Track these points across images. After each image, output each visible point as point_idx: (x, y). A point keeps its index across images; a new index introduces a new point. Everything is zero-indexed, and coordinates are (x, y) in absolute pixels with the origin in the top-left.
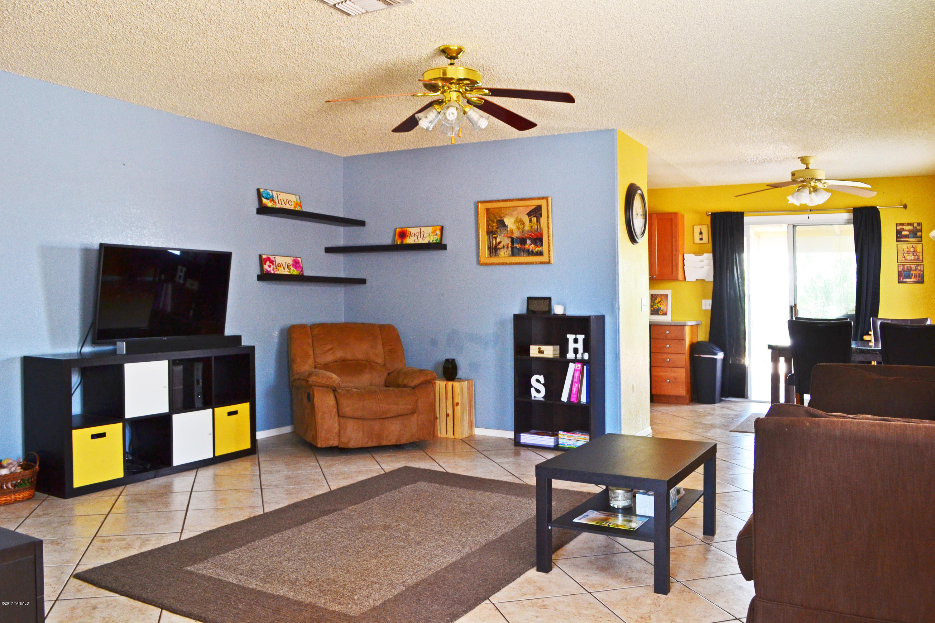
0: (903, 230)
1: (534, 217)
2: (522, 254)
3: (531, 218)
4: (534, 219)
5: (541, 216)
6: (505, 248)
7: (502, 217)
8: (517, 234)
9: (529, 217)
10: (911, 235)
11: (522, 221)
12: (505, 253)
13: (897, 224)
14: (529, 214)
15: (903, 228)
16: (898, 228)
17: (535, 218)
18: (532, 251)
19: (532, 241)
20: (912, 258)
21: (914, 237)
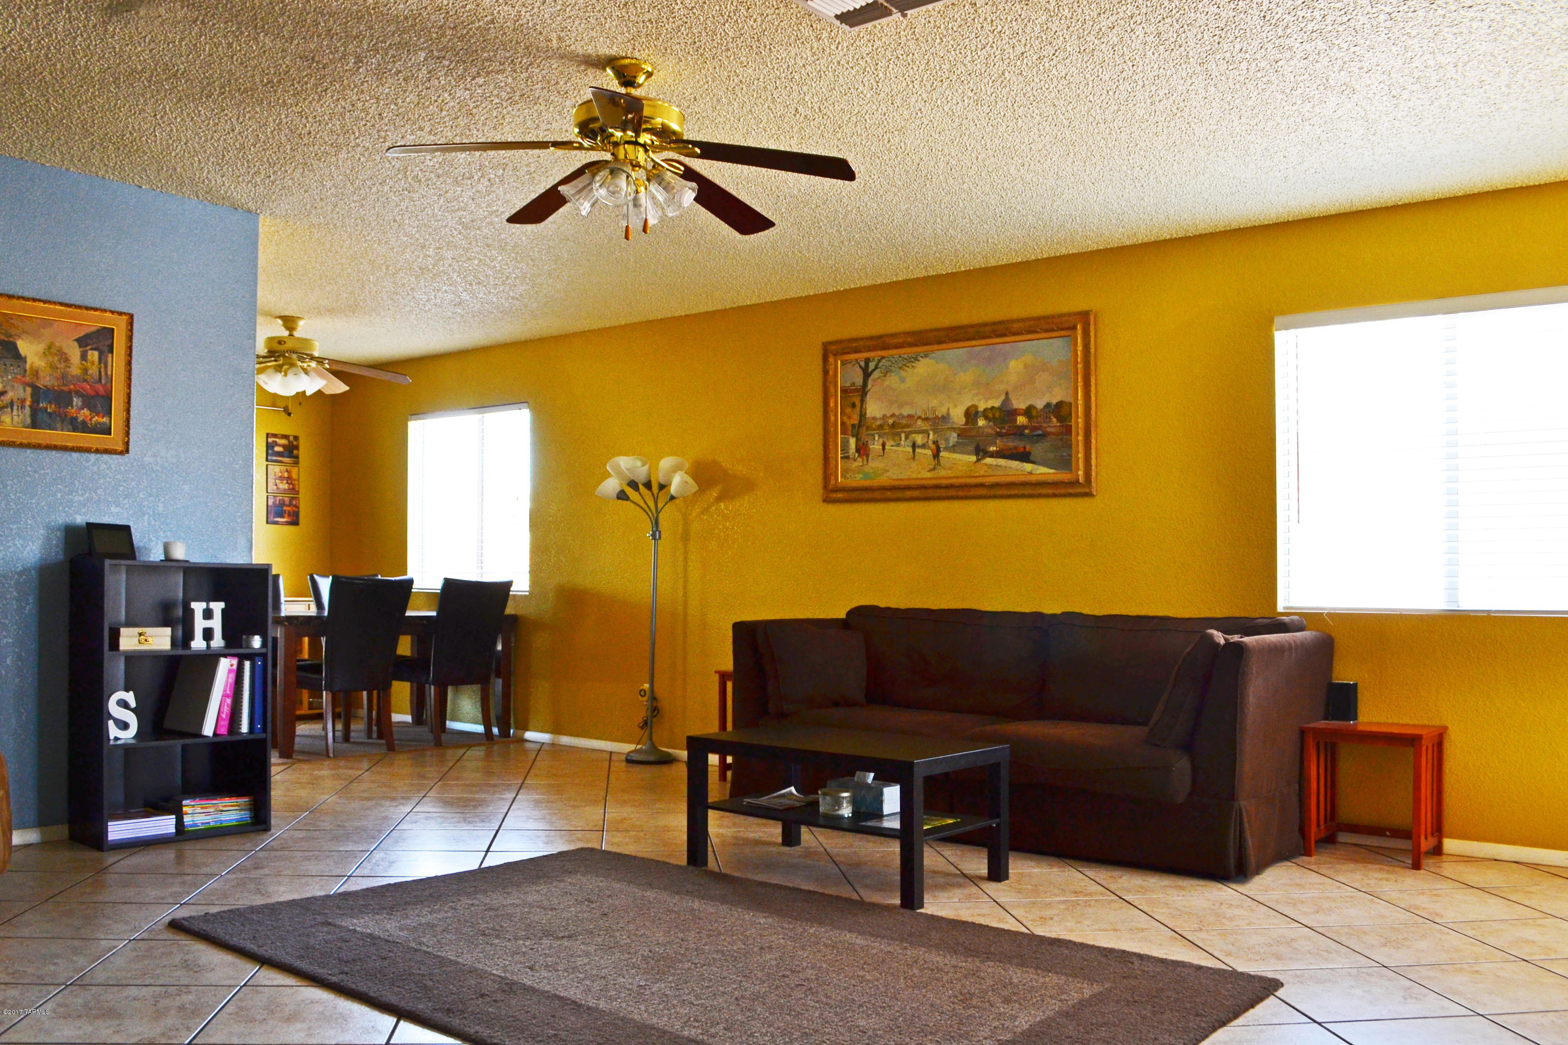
0: (276, 444)
1: (92, 349)
2: (59, 425)
3: (86, 351)
4: (94, 355)
5: (111, 351)
6: (15, 408)
7: (11, 336)
8: (47, 380)
9: (80, 347)
10: (286, 453)
11: (65, 354)
12: (16, 418)
13: (267, 434)
14: (83, 342)
15: (276, 442)
16: (270, 440)
17: (96, 353)
18: (84, 422)
19: (84, 402)
20: (286, 486)
21: (289, 457)
